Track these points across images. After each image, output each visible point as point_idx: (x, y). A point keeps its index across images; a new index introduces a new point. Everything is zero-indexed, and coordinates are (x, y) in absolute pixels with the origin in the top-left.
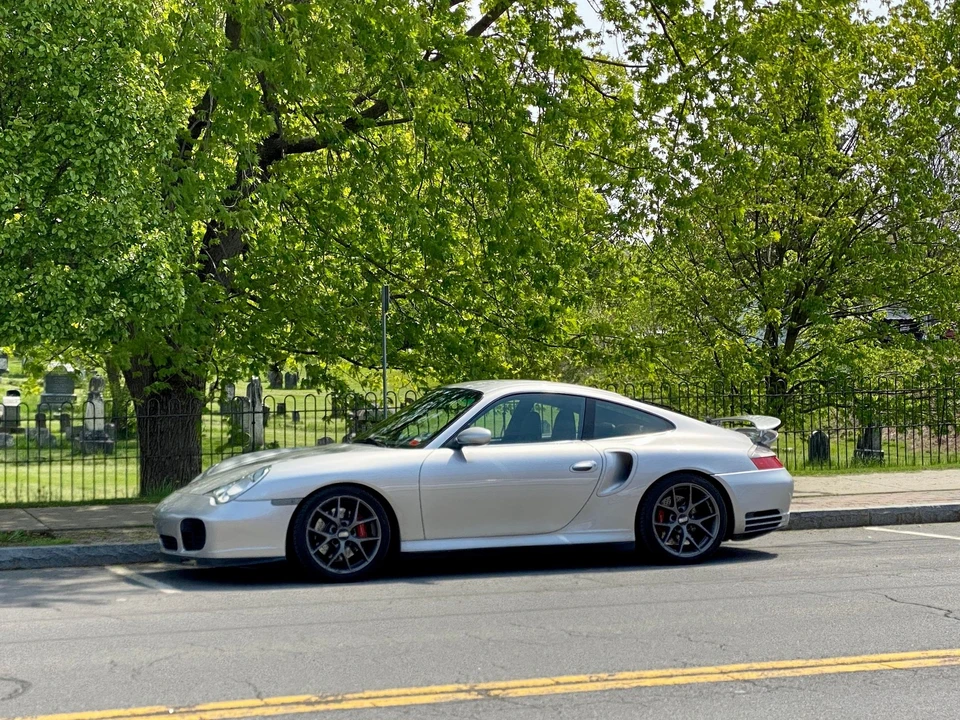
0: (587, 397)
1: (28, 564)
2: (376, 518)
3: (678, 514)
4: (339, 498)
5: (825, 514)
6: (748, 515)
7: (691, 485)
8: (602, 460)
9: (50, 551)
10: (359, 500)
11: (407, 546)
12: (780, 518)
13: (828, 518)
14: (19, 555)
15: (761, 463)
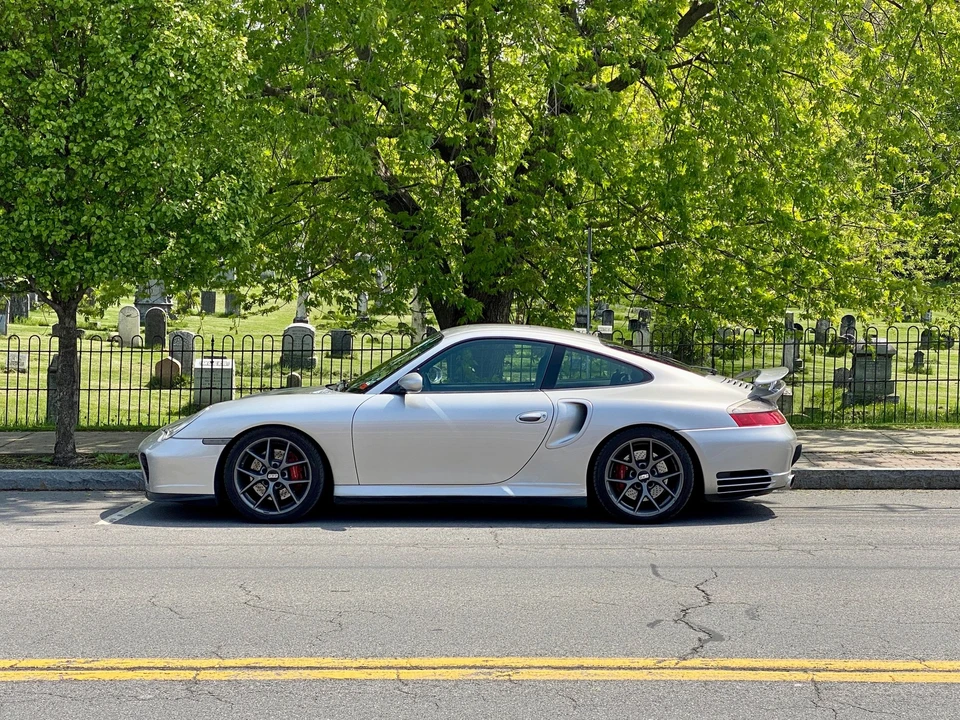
0: (556, 344)
1: (97, 486)
2: (307, 460)
3: (639, 471)
4: (269, 439)
5: (935, 474)
6: (719, 475)
7: (651, 440)
8: (554, 410)
9: (117, 475)
10: (289, 442)
11: (340, 491)
12: (769, 479)
13: (938, 478)
14: (88, 477)
15: (743, 420)
